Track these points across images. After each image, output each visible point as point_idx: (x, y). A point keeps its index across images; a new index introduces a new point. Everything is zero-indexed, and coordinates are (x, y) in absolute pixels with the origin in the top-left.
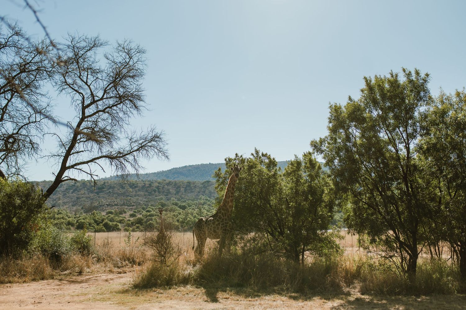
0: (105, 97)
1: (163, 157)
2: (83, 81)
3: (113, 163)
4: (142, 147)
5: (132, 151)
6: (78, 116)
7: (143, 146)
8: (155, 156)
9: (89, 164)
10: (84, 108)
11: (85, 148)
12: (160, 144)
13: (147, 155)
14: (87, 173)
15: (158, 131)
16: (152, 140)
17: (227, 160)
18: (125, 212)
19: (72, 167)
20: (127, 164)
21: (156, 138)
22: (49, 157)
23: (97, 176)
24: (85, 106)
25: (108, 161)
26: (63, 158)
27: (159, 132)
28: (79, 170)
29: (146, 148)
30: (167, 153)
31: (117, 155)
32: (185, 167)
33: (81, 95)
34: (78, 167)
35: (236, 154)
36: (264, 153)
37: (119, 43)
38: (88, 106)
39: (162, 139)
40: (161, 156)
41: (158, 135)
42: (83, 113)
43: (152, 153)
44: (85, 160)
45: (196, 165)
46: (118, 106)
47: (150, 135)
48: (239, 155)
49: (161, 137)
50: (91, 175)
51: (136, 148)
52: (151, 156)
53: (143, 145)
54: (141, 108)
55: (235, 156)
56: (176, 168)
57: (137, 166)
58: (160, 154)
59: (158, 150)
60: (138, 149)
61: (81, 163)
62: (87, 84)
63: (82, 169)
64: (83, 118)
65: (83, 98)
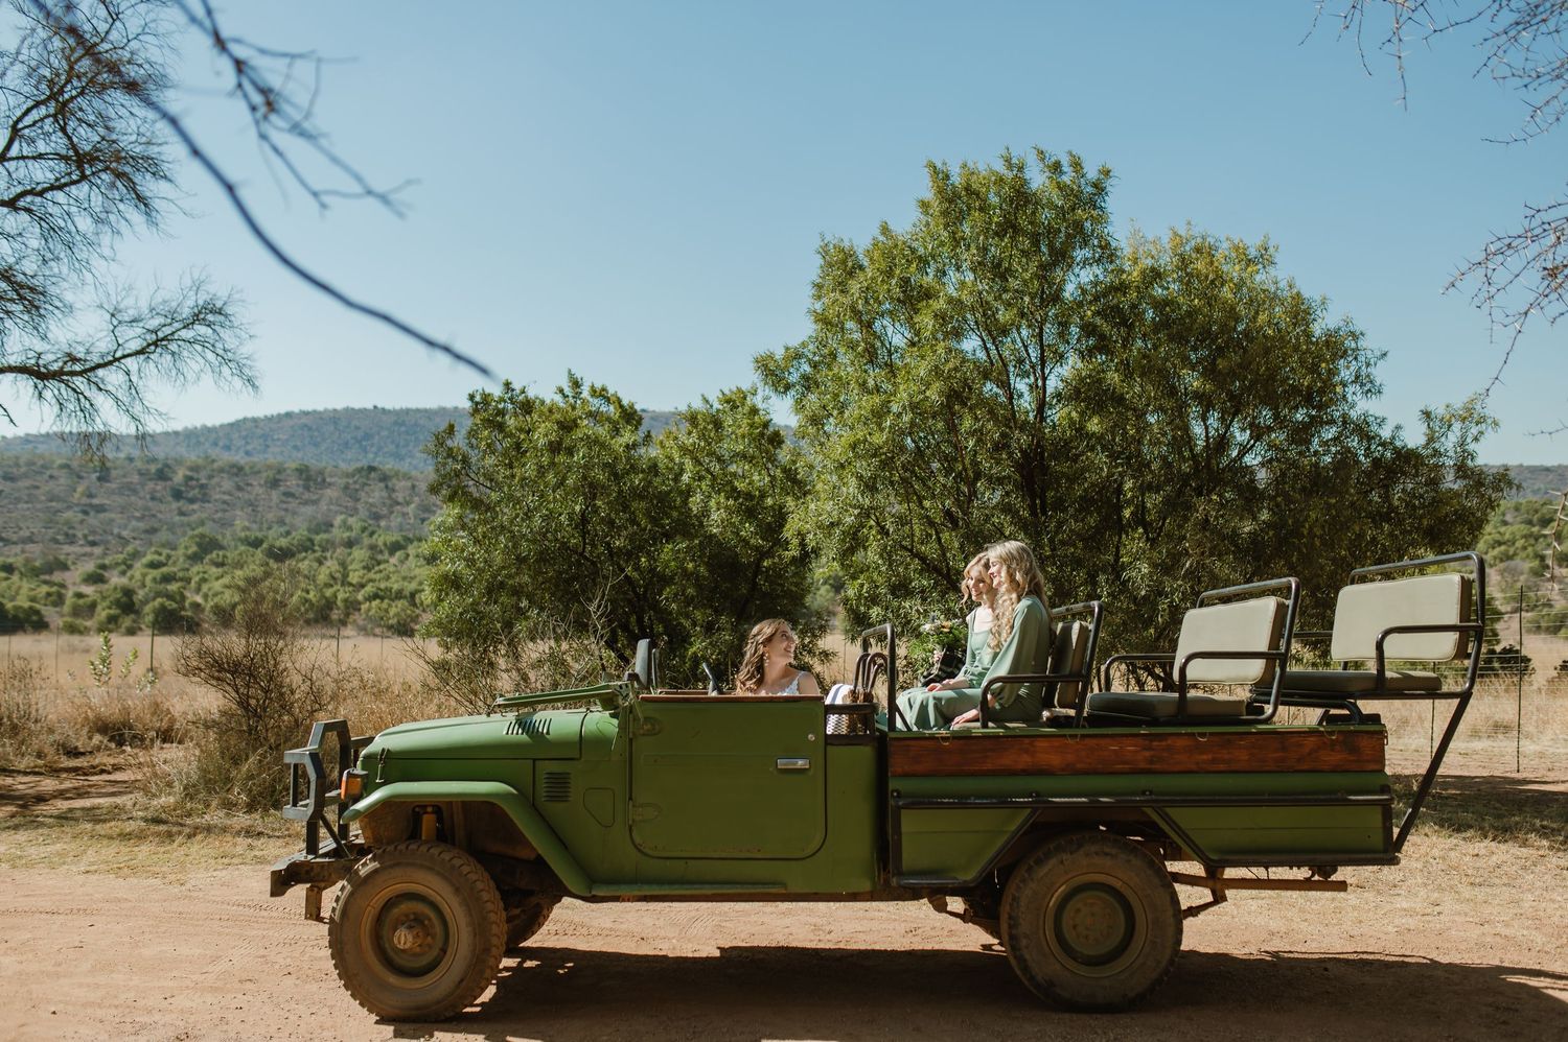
0: (14, 151)
1: (238, 382)
3: (48, 394)
4: (157, 343)
5: (118, 355)
7: (162, 340)
8: (208, 379)
12: (225, 334)
13: (174, 372)
15: (217, 290)
16: (197, 318)
18: (64, 567)
20: (100, 399)
21: (208, 313)
25: (26, 384)
27: (223, 295)
29: (173, 347)
30: (251, 367)
31: (62, 368)
32: (289, 415)
36: (598, 386)
39: (232, 318)
40: (230, 378)
41: (219, 304)
43: (196, 368)
45: (326, 411)
46: (73, 189)
47: (191, 303)
49: (229, 310)
51: (134, 345)
52: (190, 376)
53: (161, 335)
54: (156, 203)
56: (255, 420)
57: (137, 409)
58: (225, 370)
59: (219, 355)
60: (143, 348)
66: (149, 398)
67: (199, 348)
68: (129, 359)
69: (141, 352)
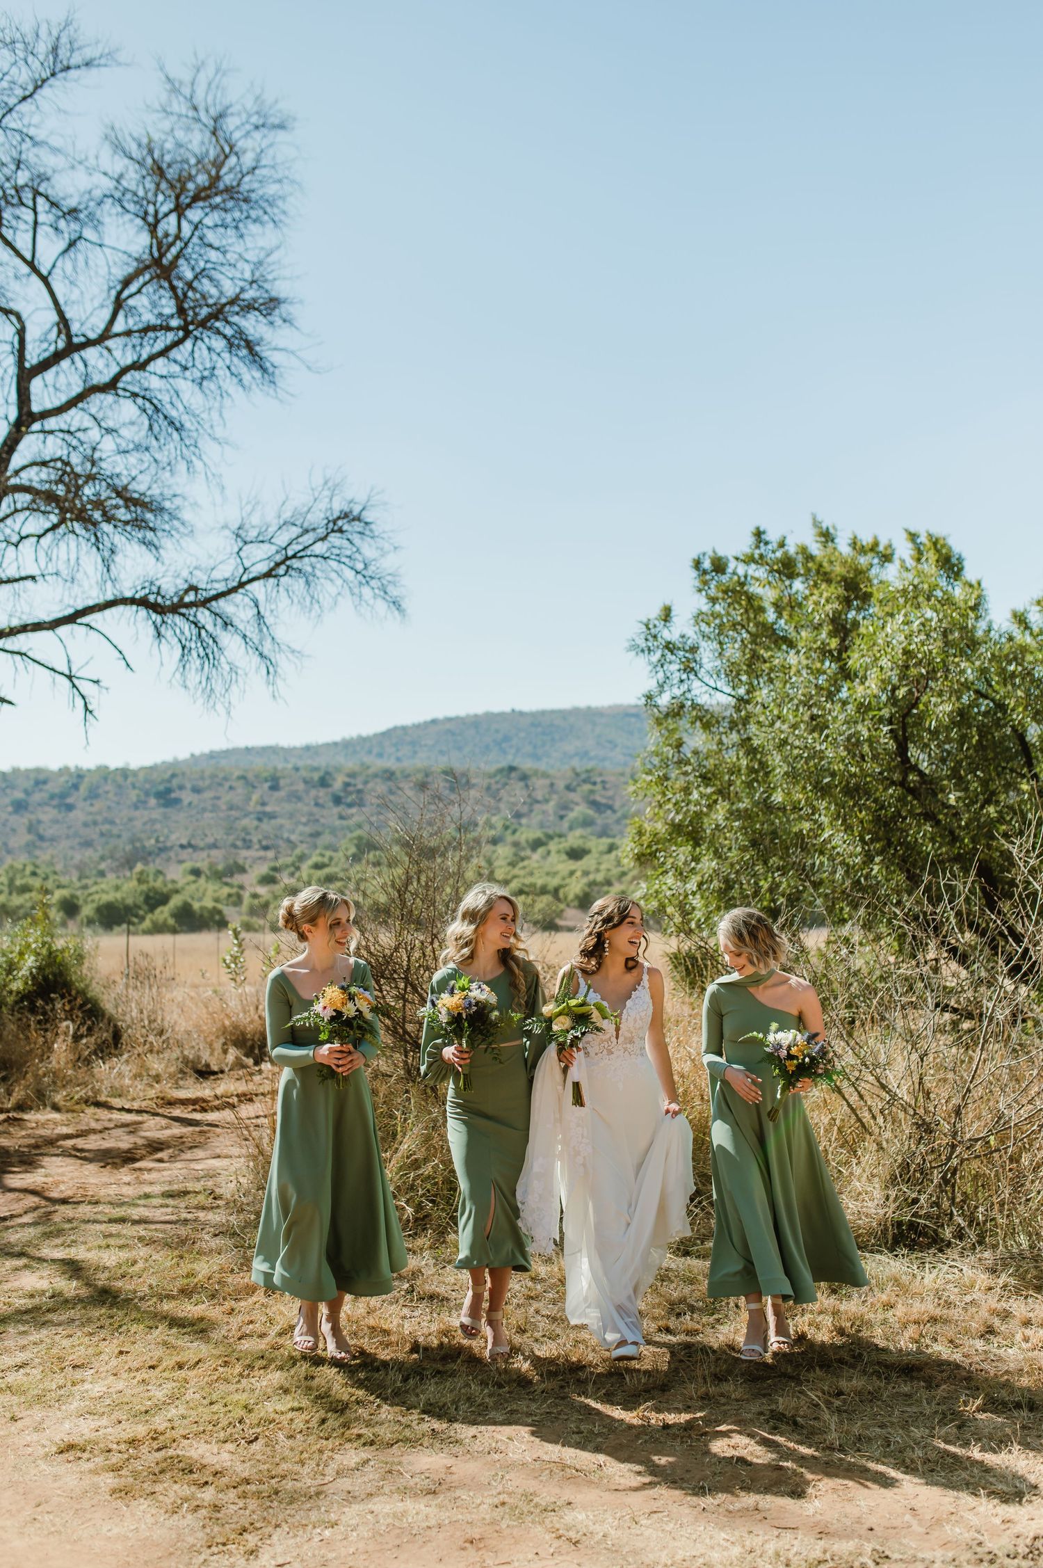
0: (119, 326)
1: (381, 606)
2: (18, 254)
3: (168, 633)
4: (287, 563)
5: (245, 579)
7: (293, 557)
8: (346, 603)
9: (63, 630)
10: (25, 376)
11: (43, 566)
12: (366, 546)
13: (308, 599)
14: (52, 668)
15: (353, 494)
17: (707, 565)
20: (225, 637)
23: (97, 682)
24: (27, 365)
25: (142, 619)
27: (361, 497)
28: (18, 657)
29: (305, 564)
31: (182, 599)
33: (13, 318)
34: (12, 644)
35: (759, 534)
37: (171, 76)
38: (44, 366)
39: (373, 527)
40: (371, 602)
41: (356, 510)
42: (24, 398)
43: (333, 590)
44: (47, 616)
47: (323, 505)
48: (773, 536)
49: (368, 516)
50: (70, 677)
51: (263, 568)
52: (326, 601)
53: (290, 551)
55: (751, 540)
57: (267, 648)
58: (366, 591)
59: (357, 573)
60: (272, 570)
61: (24, 629)
62: (35, 270)
63: (29, 654)
64: (26, 419)
65: (21, 333)
66: (280, 633)
67: (334, 564)
68: (256, 584)
69: (268, 575)
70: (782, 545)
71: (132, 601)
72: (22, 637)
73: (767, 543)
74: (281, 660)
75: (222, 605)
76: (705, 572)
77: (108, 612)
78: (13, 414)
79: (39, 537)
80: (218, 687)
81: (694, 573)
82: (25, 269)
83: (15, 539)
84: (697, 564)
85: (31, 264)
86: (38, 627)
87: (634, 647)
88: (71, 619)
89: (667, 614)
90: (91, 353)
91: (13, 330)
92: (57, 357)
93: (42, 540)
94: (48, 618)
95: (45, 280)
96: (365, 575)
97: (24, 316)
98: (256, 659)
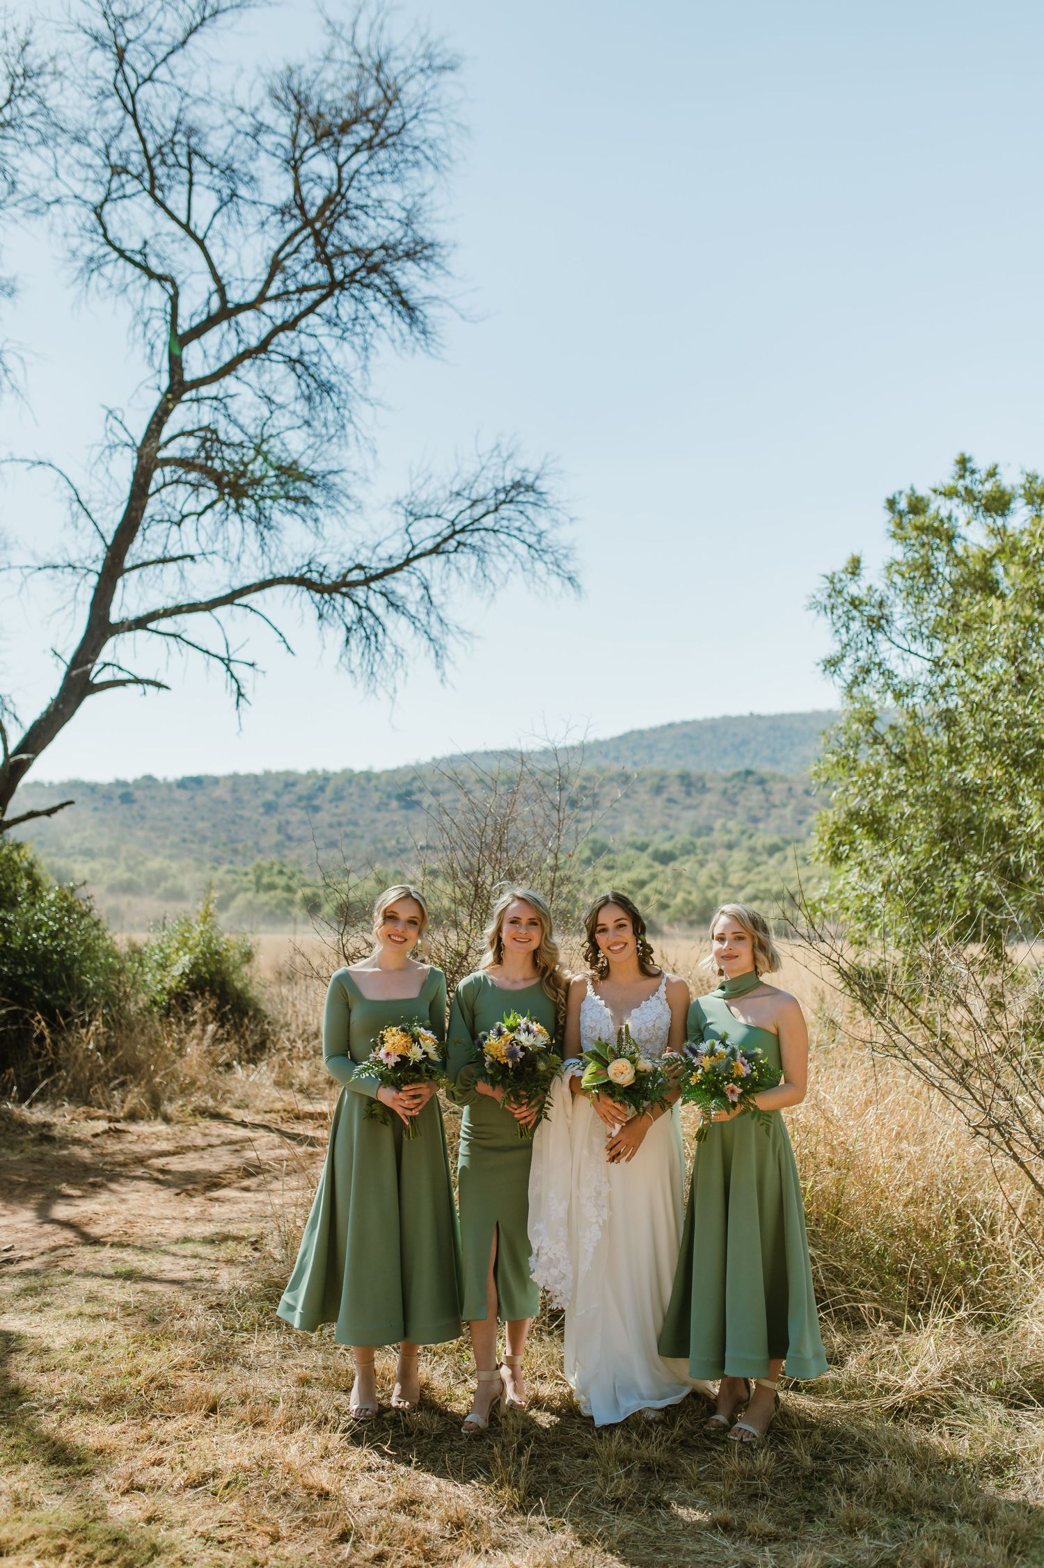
1: (555, 582)
2: (173, 217)
3: (330, 614)
5: (411, 556)
6: (152, 383)
7: (461, 532)
8: (518, 579)
9: (221, 611)
10: (177, 343)
11: (204, 546)
12: (539, 518)
13: (480, 578)
14: (207, 652)
15: (527, 462)
16: (500, 499)
17: (903, 505)
19: (140, 623)
21: (520, 491)
22: (27, 571)
23: (252, 665)
24: (180, 332)
25: (303, 599)
26: (93, 580)
27: (535, 466)
28: (171, 640)
29: (475, 539)
30: (571, 561)
31: (344, 577)
33: (168, 285)
34: (164, 625)
35: (963, 462)
37: (332, 19)
38: (197, 332)
39: (547, 496)
40: (545, 578)
41: (529, 479)
42: (176, 364)
43: (505, 567)
44: (202, 597)
47: (494, 474)
48: (981, 463)
49: (542, 485)
50: (227, 662)
51: (429, 545)
52: (499, 580)
53: (458, 525)
55: (953, 469)
57: (435, 631)
58: (539, 566)
59: (530, 546)
60: (438, 545)
61: (178, 610)
62: (192, 235)
63: (184, 636)
64: (178, 388)
65: (174, 299)
66: (450, 614)
67: (502, 537)
68: (423, 561)
69: (436, 550)
70: (992, 474)
71: (290, 580)
72: (179, 618)
73: (973, 472)
74: (450, 642)
75: (389, 583)
76: (901, 514)
77: (268, 592)
78: (165, 382)
79: (200, 514)
80: (380, 672)
81: (887, 516)
82: (181, 233)
83: (177, 518)
84: (892, 504)
85: (186, 227)
86: (193, 608)
87: (815, 605)
88: (228, 599)
89: (855, 567)
90: (245, 318)
91: (166, 296)
92: (211, 321)
93: (202, 518)
94: (204, 598)
95: (200, 243)
96: (538, 549)
97: (178, 282)
98: (425, 642)
